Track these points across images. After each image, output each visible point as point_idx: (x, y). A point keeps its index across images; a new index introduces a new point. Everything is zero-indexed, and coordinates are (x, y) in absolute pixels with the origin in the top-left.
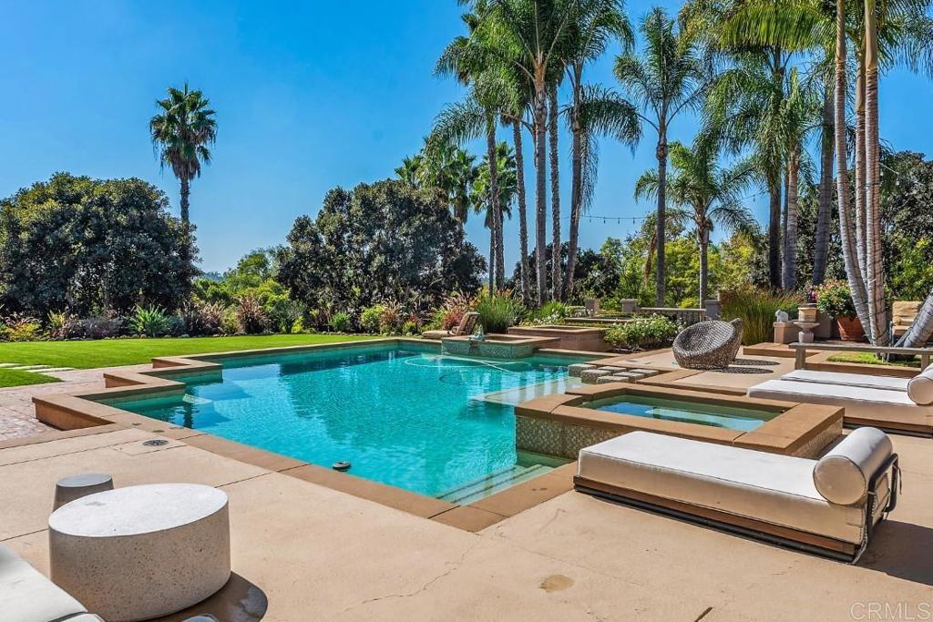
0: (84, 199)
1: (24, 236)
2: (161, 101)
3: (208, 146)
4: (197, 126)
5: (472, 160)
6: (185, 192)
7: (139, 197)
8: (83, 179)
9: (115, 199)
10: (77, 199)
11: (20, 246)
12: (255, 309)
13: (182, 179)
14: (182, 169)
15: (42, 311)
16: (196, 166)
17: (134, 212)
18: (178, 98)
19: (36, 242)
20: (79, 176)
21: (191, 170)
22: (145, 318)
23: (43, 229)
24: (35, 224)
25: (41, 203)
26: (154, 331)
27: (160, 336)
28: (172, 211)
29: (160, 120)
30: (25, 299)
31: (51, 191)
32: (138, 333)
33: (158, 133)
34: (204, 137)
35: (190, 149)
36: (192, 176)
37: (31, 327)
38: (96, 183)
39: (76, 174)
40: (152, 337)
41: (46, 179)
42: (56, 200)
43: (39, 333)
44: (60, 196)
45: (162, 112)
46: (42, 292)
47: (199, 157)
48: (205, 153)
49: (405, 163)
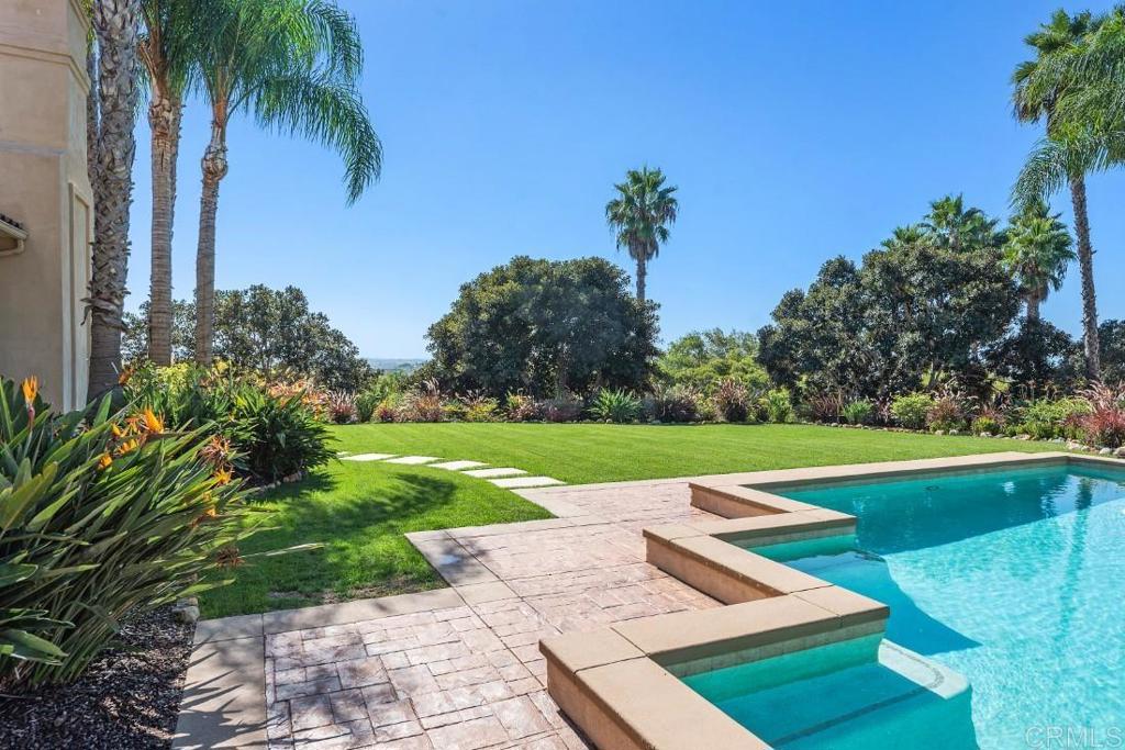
0: (544, 280)
1: (484, 316)
2: (619, 183)
3: (666, 226)
4: (657, 207)
5: (993, 223)
6: (642, 273)
7: (598, 276)
8: (542, 261)
9: (576, 279)
10: (536, 280)
11: (479, 327)
12: (738, 393)
13: (639, 261)
14: (640, 250)
15: (499, 392)
16: (655, 247)
17: (596, 290)
18: (636, 179)
19: (495, 323)
20: (538, 259)
21: (649, 249)
22: (610, 401)
23: (502, 309)
24: (494, 306)
25: (500, 284)
26: (621, 416)
27: (628, 421)
28: (631, 290)
29: (617, 204)
30: (482, 378)
31: (510, 273)
32: (602, 417)
33: (615, 216)
34: (663, 219)
35: (648, 229)
36: (649, 256)
37: (489, 407)
38: (554, 265)
39: (535, 257)
40: (619, 423)
41: (505, 262)
42: (515, 282)
43: (495, 413)
44: (520, 278)
45: (619, 196)
46: (498, 371)
47: (658, 238)
48: (664, 234)
49: (896, 233)
